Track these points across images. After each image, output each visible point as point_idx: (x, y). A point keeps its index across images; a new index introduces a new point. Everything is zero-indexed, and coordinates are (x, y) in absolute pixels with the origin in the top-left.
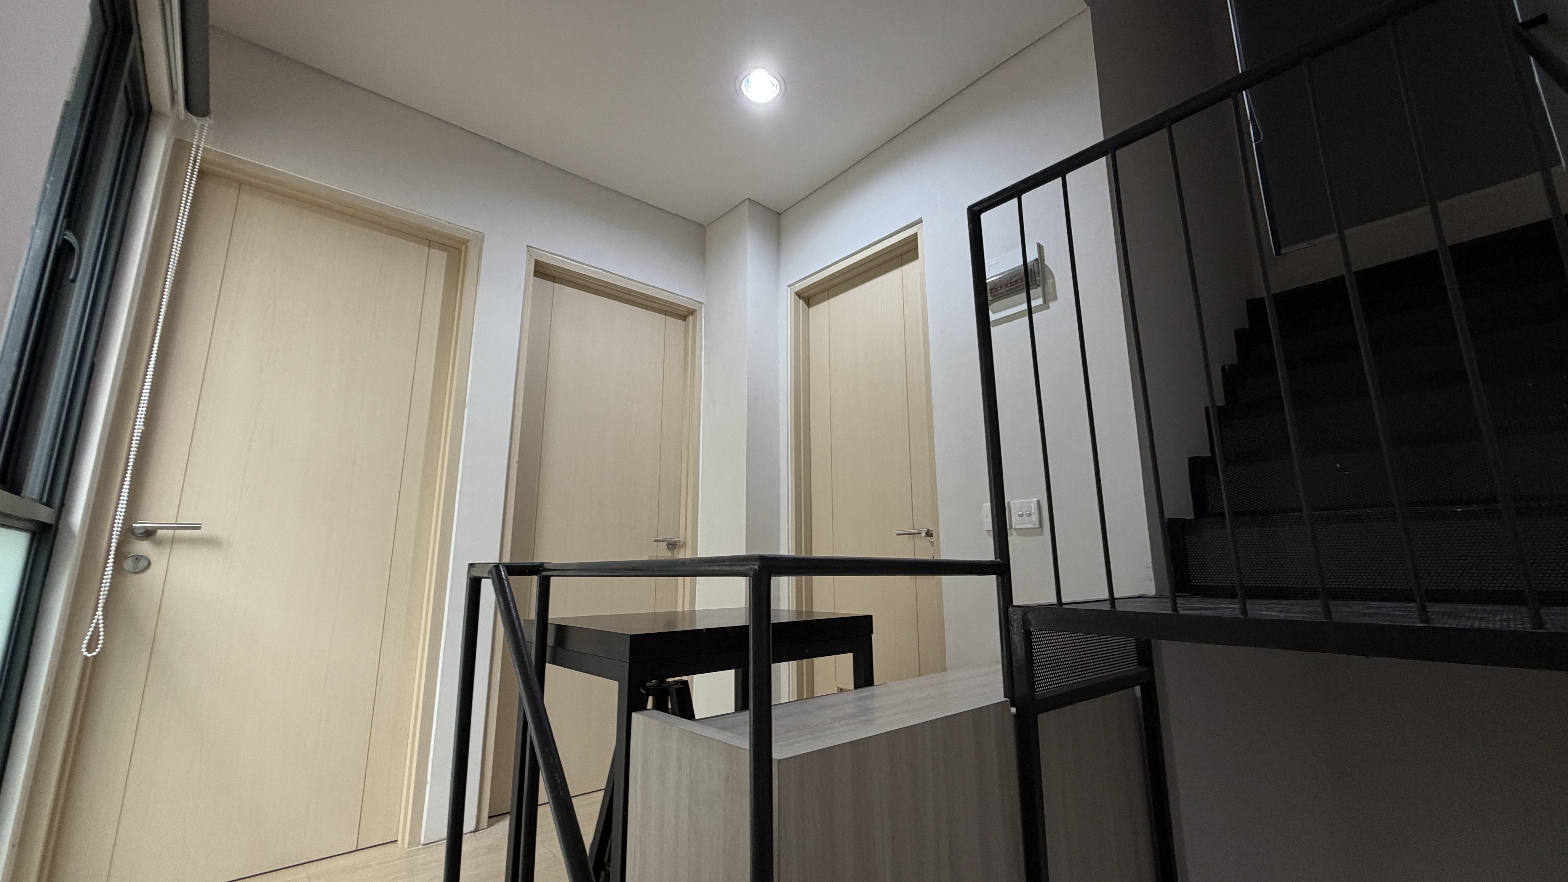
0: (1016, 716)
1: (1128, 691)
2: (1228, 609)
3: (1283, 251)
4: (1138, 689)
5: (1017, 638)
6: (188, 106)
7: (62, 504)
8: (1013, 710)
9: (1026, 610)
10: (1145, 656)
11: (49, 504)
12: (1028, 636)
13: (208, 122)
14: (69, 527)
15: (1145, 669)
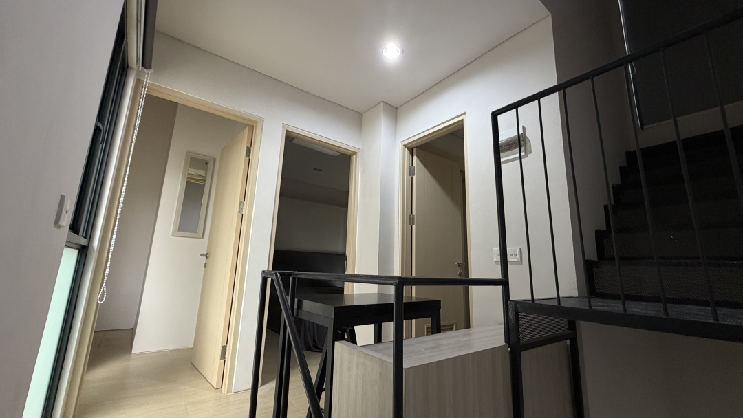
0: (511, 352)
1: (562, 342)
2: (615, 306)
3: (645, 127)
4: (568, 341)
5: (511, 315)
6: (143, 65)
7: (90, 237)
8: (509, 349)
9: (516, 302)
10: (572, 326)
11: (85, 237)
12: (517, 315)
13: (150, 71)
14: (92, 247)
15: (571, 332)
